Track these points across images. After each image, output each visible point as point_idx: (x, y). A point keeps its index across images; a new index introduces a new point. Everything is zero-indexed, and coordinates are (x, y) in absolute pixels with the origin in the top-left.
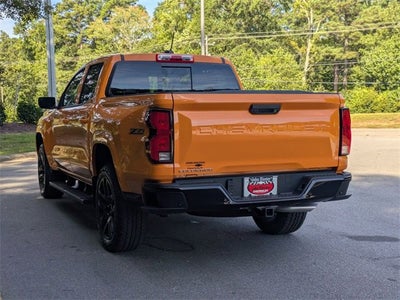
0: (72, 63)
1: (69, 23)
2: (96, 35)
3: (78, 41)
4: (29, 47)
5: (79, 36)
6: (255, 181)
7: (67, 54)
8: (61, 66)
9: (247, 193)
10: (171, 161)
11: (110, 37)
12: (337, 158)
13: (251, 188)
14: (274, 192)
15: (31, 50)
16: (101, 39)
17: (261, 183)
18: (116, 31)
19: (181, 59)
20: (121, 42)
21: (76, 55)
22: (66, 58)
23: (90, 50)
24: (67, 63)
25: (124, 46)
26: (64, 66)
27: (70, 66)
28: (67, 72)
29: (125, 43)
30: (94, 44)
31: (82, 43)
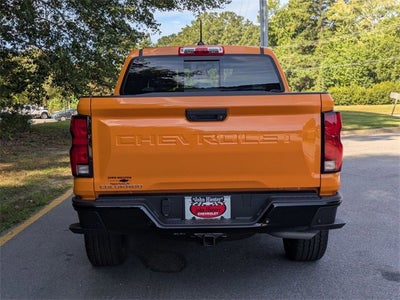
0: (311, 47)
1: (310, 7)
2: (336, 16)
3: (319, 23)
4: (272, 33)
5: (319, 19)
6: (199, 201)
7: (307, 37)
8: (301, 51)
9: (189, 215)
10: (90, 175)
11: (350, 18)
12: (317, 176)
13: (194, 210)
14: (227, 215)
15: (274, 36)
16: (341, 21)
17: (208, 204)
18: (357, 11)
19: (207, 52)
20: (362, 23)
21: (316, 39)
22: (305, 42)
23: (330, 32)
24: (307, 47)
25: (366, 27)
26: (304, 50)
27: (310, 50)
28: (306, 56)
29: (367, 24)
30: (335, 26)
31: (322, 25)
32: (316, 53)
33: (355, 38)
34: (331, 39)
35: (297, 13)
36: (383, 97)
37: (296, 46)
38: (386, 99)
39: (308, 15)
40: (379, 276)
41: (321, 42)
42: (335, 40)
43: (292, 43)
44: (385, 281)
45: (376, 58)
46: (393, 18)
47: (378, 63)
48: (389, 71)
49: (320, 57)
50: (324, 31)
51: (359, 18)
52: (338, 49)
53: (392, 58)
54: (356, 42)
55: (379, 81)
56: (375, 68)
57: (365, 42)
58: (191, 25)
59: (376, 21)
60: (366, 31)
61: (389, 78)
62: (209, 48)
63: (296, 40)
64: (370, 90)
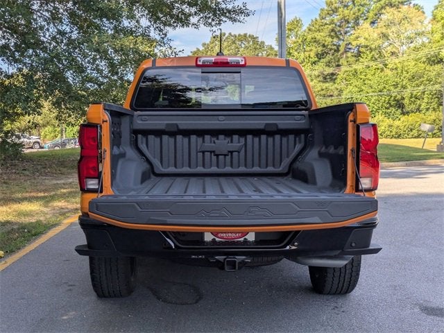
0: (333, 74)
1: (333, 30)
2: (362, 41)
3: (342, 49)
5: (342, 44)
7: (328, 64)
8: (321, 78)
9: (209, 236)
10: (99, 190)
11: (376, 44)
14: (250, 237)
16: (367, 47)
18: (385, 36)
19: (228, 63)
20: (390, 49)
21: (338, 66)
22: (327, 69)
23: (354, 59)
24: (328, 75)
25: (393, 53)
26: (325, 78)
27: (332, 77)
28: (327, 85)
29: (394, 50)
30: (359, 52)
31: (346, 52)
32: (338, 81)
33: (381, 66)
34: (355, 66)
35: (318, 37)
36: (411, 130)
37: (316, 73)
38: (415, 133)
39: (330, 39)
40: (417, 310)
41: (343, 69)
42: (359, 67)
43: (312, 70)
44: (424, 316)
45: (404, 87)
46: (423, 45)
47: (407, 94)
48: (418, 102)
49: (343, 86)
50: (347, 57)
51: (386, 44)
52: (363, 77)
53: (422, 88)
54: (382, 70)
55: (408, 113)
56: (403, 99)
57: (392, 69)
58: (201, 48)
59: (405, 48)
60: (394, 57)
61: (418, 110)
62: (230, 59)
63: (316, 67)
64: (397, 123)
